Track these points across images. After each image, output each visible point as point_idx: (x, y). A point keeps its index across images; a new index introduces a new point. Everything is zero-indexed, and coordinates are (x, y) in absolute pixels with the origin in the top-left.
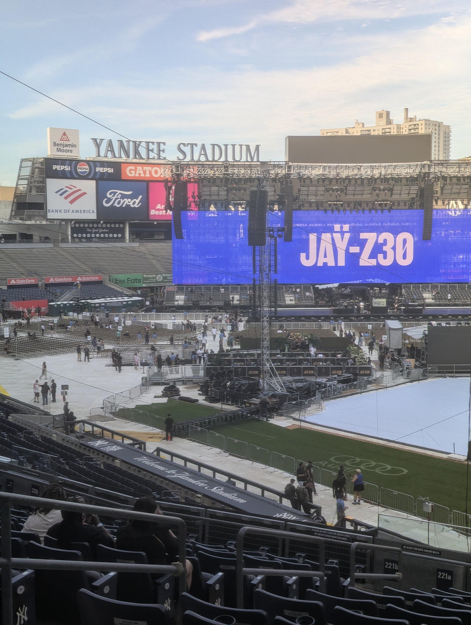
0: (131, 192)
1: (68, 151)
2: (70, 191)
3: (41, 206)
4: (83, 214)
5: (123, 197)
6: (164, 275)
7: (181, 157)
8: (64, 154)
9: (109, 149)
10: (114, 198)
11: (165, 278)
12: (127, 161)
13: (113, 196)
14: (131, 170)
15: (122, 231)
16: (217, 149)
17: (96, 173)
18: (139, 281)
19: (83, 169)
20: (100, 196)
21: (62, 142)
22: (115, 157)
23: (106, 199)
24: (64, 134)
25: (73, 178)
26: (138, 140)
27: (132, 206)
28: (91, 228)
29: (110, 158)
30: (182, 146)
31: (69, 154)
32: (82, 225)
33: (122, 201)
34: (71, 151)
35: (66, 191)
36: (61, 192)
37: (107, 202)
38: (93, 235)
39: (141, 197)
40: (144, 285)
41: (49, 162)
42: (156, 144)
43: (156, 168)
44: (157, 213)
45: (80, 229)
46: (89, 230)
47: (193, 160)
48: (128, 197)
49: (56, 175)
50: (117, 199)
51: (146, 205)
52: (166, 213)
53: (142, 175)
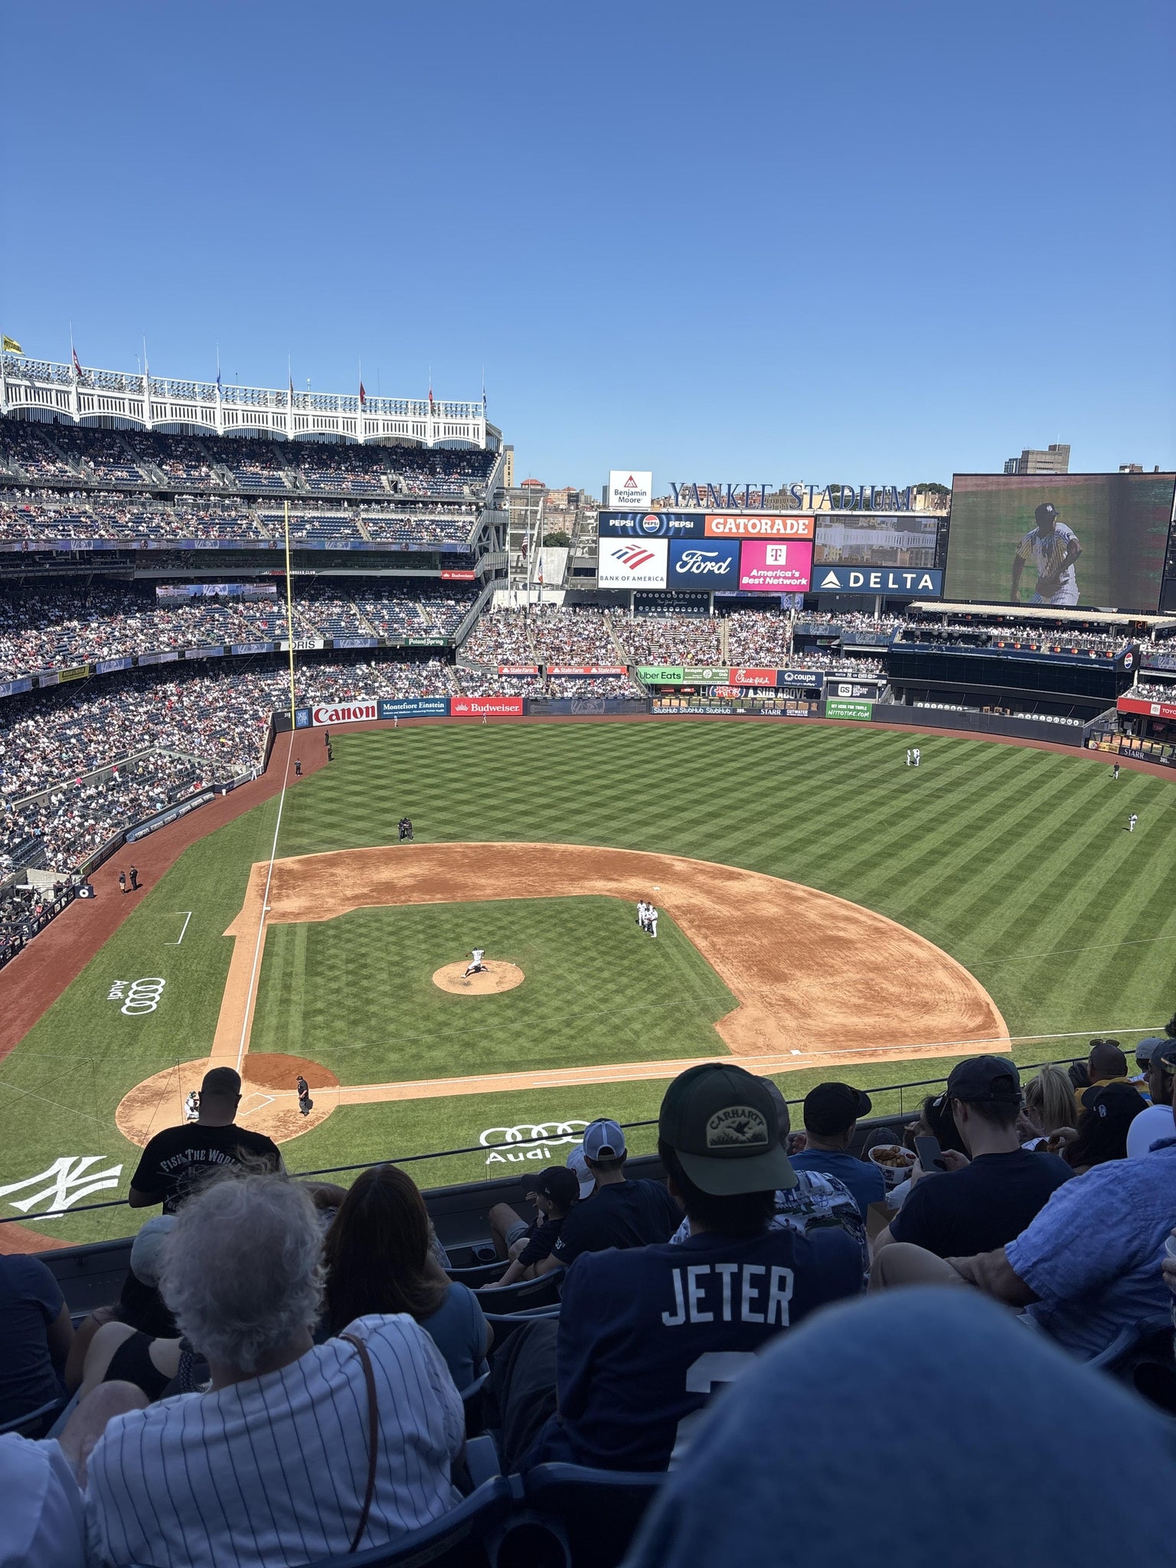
0: (716, 554)
1: (634, 500)
2: (631, 553)
3: (591, 572)
4: (648, 582)
5: (705, 559)
6: (714, 670)
8: (629, 504)
9: (693, 496)
10: (692, 561)
11: (717, 674)
12: (715, 512)
13: (691, 558)
14: (719, 523)
16: (848, 492)
17: (668, 528)
18: (679, 677)
19: (651, 524)
20: (673, 558)
21: (626, 489)
23: (680, 563)
24: (631, 478)
26: (734, 482)
27: (717, 572)
28: (662, 600)
29: (693, 509)
31: (636, 504)
32: (651, 595)
33: (703, 566)
34: (639, 501)
35: (627, 553)
36: (619, 554)
37: (682, 567)
38: (665, 609)
39: (729, 559)
40: (685, 683)
42: (759, 488)
43: (754, 520)
44: (751, 581)
45: (647, 600)
46: (660, 602)
47: (811, 507)
48: (711, 559)
49: (613, 533)
50: (697, 562)
51: (736, 571)
52: (764, 581)
53: (734, 530)
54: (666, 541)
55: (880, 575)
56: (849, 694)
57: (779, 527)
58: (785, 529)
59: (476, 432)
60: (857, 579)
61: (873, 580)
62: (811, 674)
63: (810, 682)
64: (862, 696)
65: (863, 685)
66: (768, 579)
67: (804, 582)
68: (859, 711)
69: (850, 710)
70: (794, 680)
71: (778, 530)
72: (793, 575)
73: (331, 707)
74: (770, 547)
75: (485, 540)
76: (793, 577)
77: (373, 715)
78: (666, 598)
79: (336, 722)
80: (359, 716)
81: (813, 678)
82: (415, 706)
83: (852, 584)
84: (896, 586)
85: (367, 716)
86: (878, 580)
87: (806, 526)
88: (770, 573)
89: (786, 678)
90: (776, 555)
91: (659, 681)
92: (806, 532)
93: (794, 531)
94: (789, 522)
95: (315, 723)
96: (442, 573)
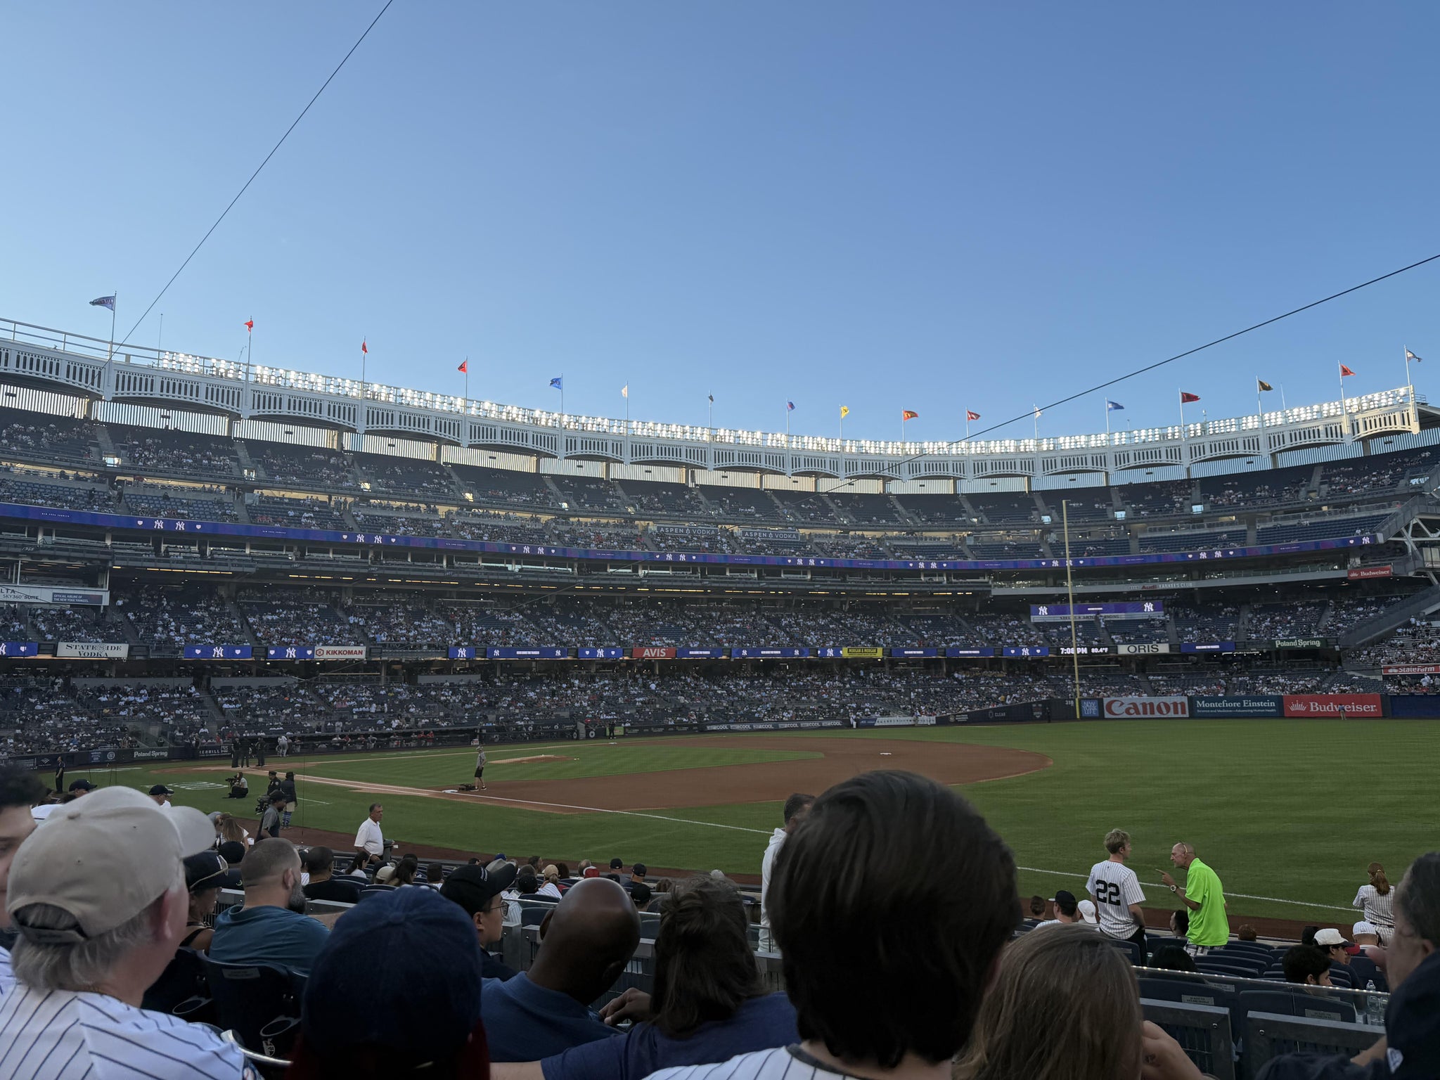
59: (1406, 418)
73: (1127, 700)
77: (1183, 712)
79: (1135, 716)
80: (1164, 710)
82: (1238, 704)
85: (1176, 712)
95: (1107, 715)
96: (1350, 572)
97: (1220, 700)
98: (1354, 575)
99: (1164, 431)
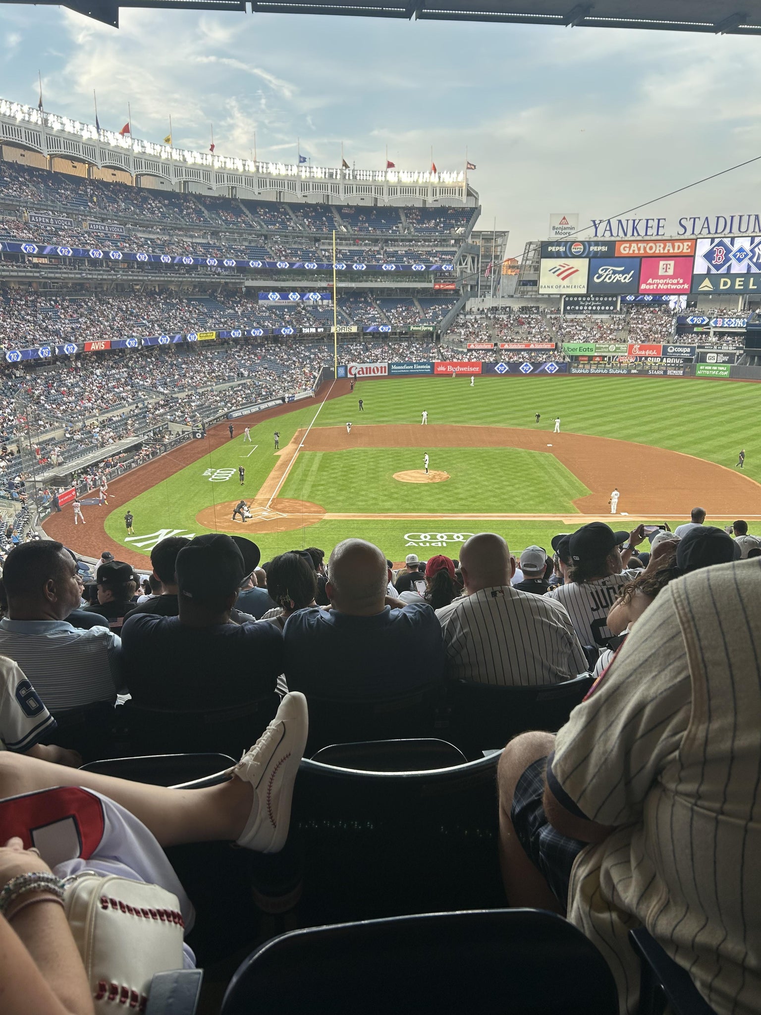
1: (566, 233)
2: (563, 269)
3: (535, 283)
4: (573, 289)
5: (615, 272)
6: (617, 346)
7: (682, 231)
8: (563, 236)
9: (608, 228)
10: (606, 274)
11: (619, 348)
12: (623, 239)
13: (605, 272)
14: (625, 247)
15: (614, 304)
16: (722, 221)
17: (589, 252)
18: (592, 350)
19: (577, 249)
20: (591, 273)
21: (561, 226)
22: (612, 235)
23: (597, 275)
24: (564, 218)
25: (567, 257)
26: (637, 218)
27: (623, 281)
28: (584, 302)
29: (608, 238)
30: (683, 222)
31: (567, 236)
32: (576, 299)
33: (613, 277)
34: (569, 234)
35: (559, 269)
36: (554, 270)
37: (598, 278)
38: (586, 308)
39: (632, 272)
40: (596, 354)
41: (544, 245)
42: (656, 221)
43: (652, 244)
44: (647, 287)
45: (572, 302)
46: (582, 303)
47: (693, 233)
48: (619, 272)
49: (551, 256)
50: (608, 275)
51: (637, 280)
52: (657, 287)
53: (636, 252)
54: (588, 260)
55: (743, 279)
56: (715, 361)
57: (669, 249)
58: (674, 249)
59: (460, 193)
60: (725, 284)
61: (737, 283)
62: (687, 347)
63: (686, 353)
64: (724, 362)
65: (725, 354)
66: (660, 285)
67: (686, 286)
68: (720, 371)
69: (714, 370)
70: (674, 352)
71: (669, 250)
72: (678, 282)
73: (359, 366)
74: (662, 263)
75: (464, 264)
76: (678, 283)
77: (385, 372)
78: (586, 300)
79: (362, 375)
80: (376, 372)
81: (689, 350)
82: (412, 367)
83: (722, 287)
84: (756, 287)
85: (382, 372)
86: (742, 283)
87: (690, 247)
88: (661, 281)
89: (669, 350)
90: (667, 268)
91: (578, 353)
92: (689, 250)
93: (680, 250)
94: (676, 244)
95: (349, 376)
96: (435, 285)
97: (402, 365)
98: (437, 287)
99: (331, 171)
